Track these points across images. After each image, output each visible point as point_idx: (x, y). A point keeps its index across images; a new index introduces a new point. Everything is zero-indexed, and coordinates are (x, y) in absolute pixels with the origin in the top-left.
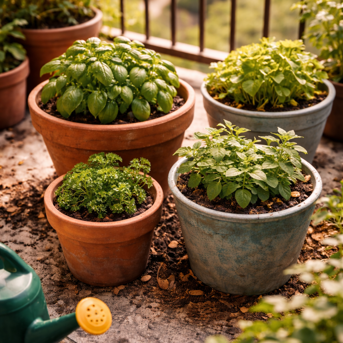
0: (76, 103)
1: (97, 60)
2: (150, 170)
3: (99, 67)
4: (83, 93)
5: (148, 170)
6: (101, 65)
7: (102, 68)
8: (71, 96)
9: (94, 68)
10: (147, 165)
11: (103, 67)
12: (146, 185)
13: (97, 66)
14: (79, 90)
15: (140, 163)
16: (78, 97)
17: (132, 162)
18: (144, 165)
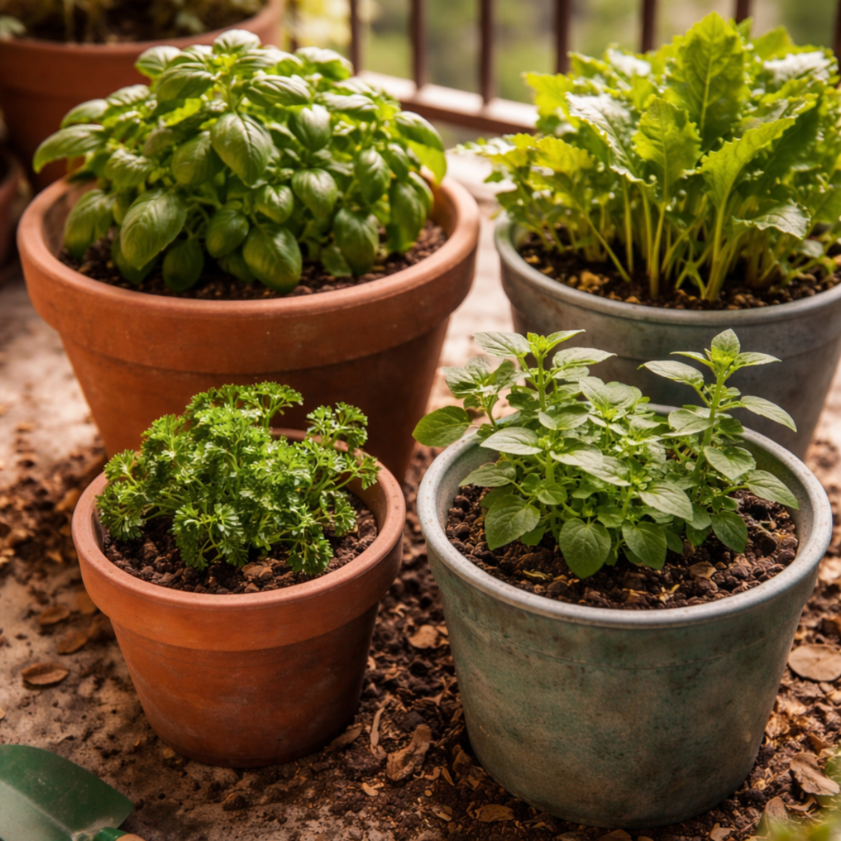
0: (164, 237)
1: (228, 111)
2: (365, 438)
3: (234, 129)
4: (186, 210)
5: (361, 438)
6: (240, 125)
7: (245, 133)
8: (151, 216)
9: (222, 132)
10: (359, 424)
11: (247, 129)
12: (358, 481)
13: (228, 127)
14: (174, 200)
15: (337, 418)
16: (171, 221)
17: (311, 416)
18: (350, 423)
